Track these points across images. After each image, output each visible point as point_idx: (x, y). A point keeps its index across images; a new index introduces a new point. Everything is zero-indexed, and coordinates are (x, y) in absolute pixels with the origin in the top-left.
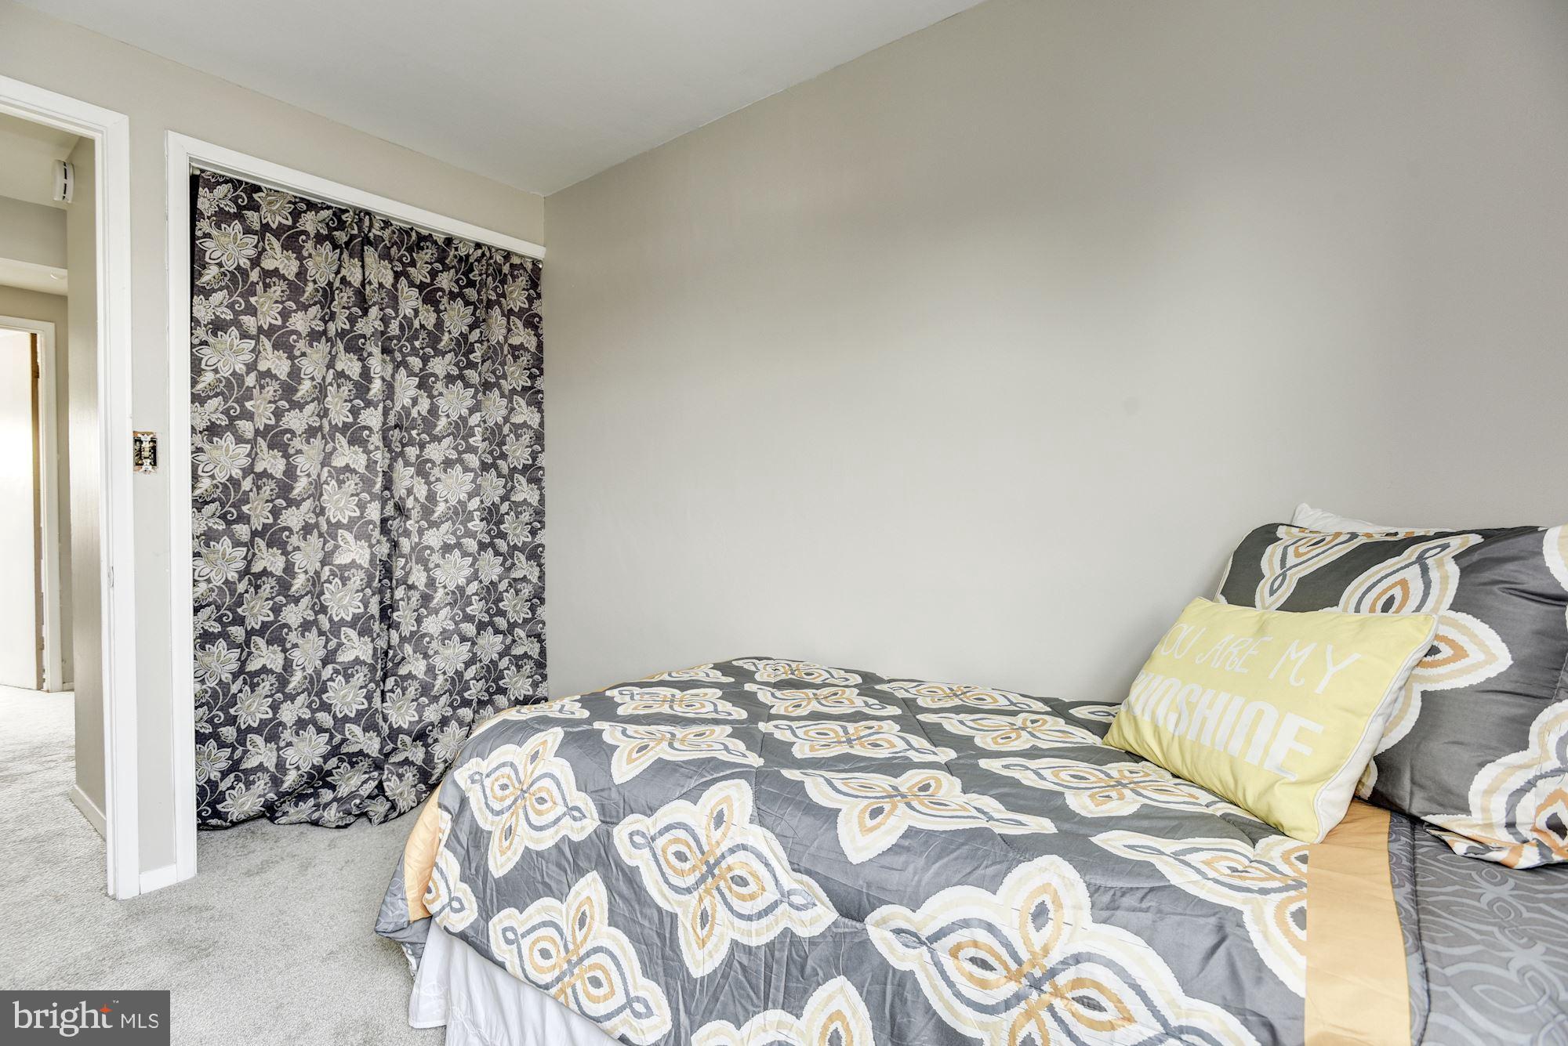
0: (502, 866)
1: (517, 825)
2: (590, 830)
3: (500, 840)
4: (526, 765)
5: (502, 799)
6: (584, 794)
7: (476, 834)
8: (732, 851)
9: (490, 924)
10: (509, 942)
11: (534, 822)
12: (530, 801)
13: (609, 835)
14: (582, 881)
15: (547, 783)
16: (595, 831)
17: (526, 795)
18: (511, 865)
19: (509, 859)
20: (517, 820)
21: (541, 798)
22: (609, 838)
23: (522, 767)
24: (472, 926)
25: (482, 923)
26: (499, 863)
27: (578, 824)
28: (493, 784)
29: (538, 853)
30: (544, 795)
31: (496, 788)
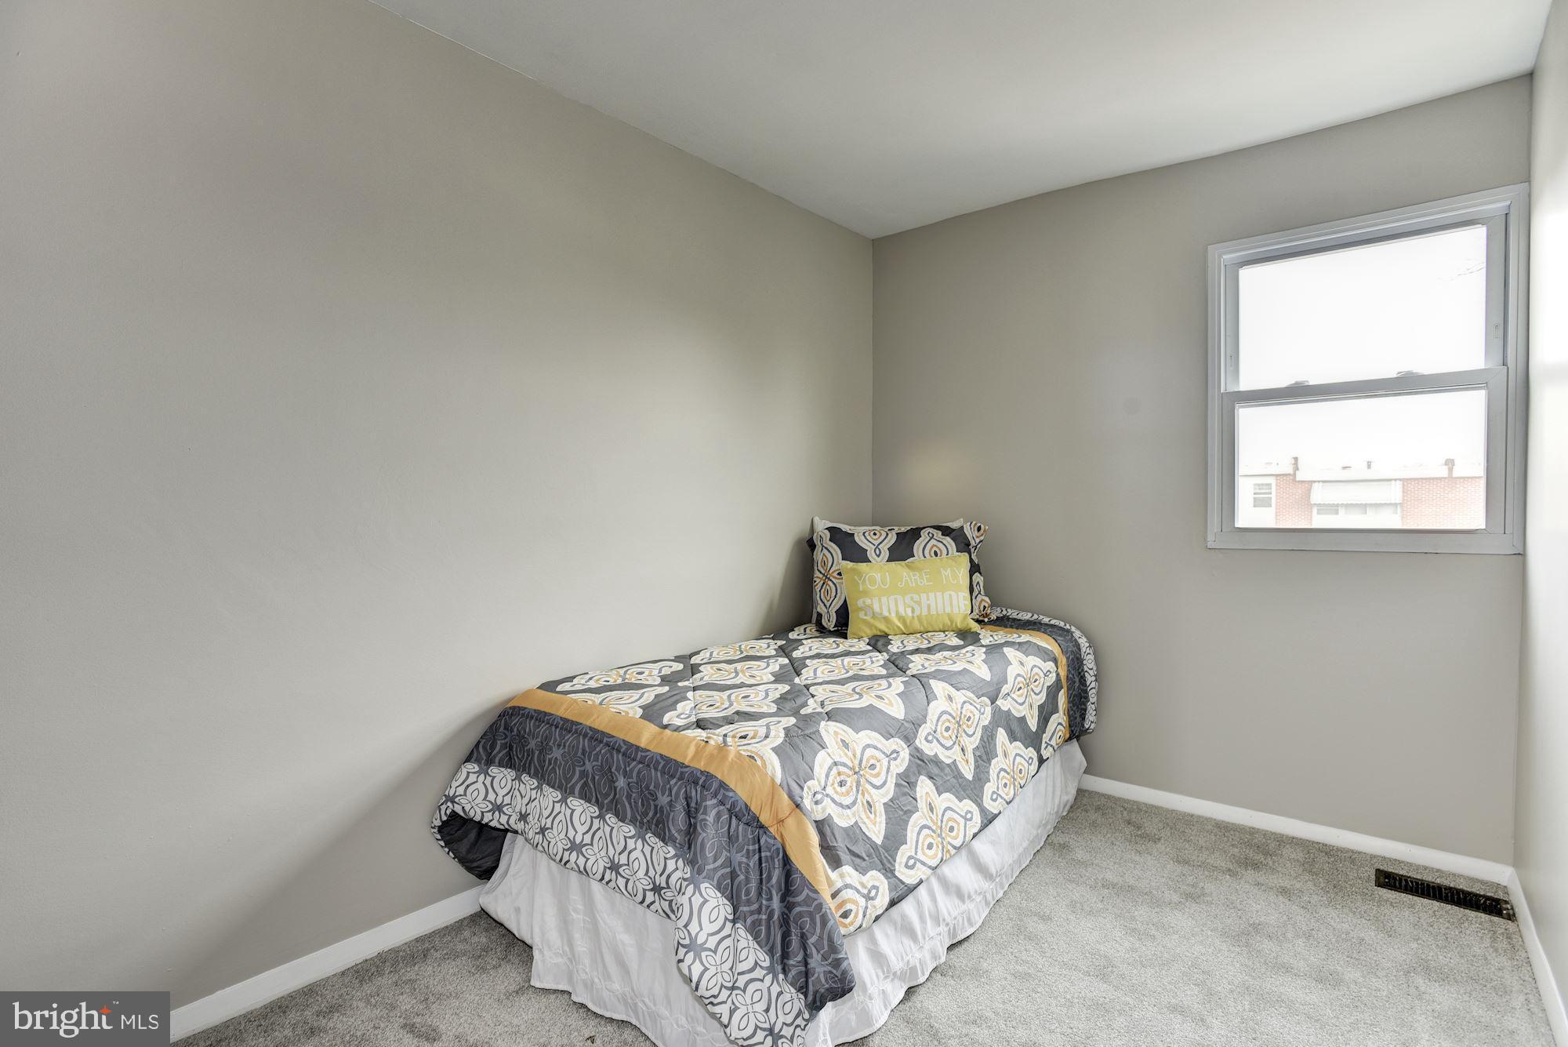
0: (879, 832)
1: (871, 797)
2: (907, 757)
3: (868, 817)
4: (846, 754)
5: (848, 793)
6: (892, 740)
7: (848, 835)
8: (962, 708)
9: (897, 874)
10: (912, 867)
11: (878, 784)
12: (867, 773)
13: (917, 749)
14: (918, 789)
15: (869, 752)
16: (910, 754)
17: (861, 772)
18: (883, 826)
19: (880, 823)
20: (869, 794)
21: (872, 765)
22: (918, 751)
23: (845, 758)
24: (890, 890)
25: (892, 880)
26: (877, 832)
27: (899, 760)
28: (834, 788)
29: (891, 800)
30: (872, 762)
31: (839, 789)
